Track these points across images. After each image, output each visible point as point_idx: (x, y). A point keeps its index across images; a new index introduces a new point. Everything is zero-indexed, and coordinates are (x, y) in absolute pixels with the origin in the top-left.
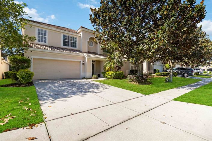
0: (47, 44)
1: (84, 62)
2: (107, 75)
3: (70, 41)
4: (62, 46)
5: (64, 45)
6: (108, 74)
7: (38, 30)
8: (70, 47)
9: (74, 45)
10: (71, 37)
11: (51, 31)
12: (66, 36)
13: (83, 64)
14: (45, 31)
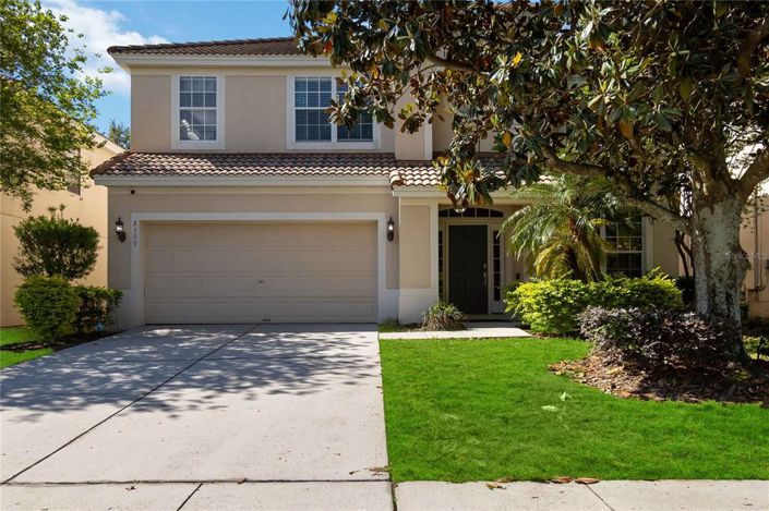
0: (218, 145)
1: (391, 222)
4: (291, 144)
5: (300, 137)
7: (183, 83)
8: (333, 144)
11: (235, 73)
12: (313, 85)
13: (391, 236)
14: (212, 83)
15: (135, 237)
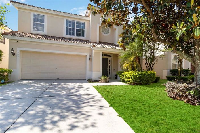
0: (45, 33)
1: (90, 56)
2: (124, 77)
3: (75, 28)
4: (64, 35)
5: (67, 34)
6: (126, 76)
7: (35, 15)
8: (75, 37)
9: (81, 33)
10: (77, 23)
11: (49, 15)
12: (70, 22)
13: (90, 59)
14: (43, 17)
15: (18, 54)
